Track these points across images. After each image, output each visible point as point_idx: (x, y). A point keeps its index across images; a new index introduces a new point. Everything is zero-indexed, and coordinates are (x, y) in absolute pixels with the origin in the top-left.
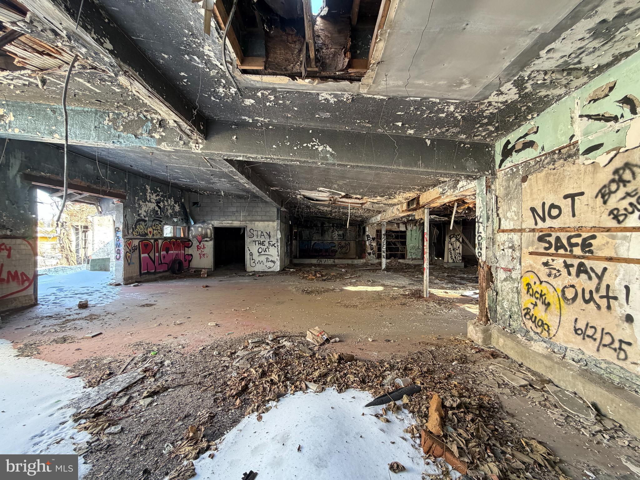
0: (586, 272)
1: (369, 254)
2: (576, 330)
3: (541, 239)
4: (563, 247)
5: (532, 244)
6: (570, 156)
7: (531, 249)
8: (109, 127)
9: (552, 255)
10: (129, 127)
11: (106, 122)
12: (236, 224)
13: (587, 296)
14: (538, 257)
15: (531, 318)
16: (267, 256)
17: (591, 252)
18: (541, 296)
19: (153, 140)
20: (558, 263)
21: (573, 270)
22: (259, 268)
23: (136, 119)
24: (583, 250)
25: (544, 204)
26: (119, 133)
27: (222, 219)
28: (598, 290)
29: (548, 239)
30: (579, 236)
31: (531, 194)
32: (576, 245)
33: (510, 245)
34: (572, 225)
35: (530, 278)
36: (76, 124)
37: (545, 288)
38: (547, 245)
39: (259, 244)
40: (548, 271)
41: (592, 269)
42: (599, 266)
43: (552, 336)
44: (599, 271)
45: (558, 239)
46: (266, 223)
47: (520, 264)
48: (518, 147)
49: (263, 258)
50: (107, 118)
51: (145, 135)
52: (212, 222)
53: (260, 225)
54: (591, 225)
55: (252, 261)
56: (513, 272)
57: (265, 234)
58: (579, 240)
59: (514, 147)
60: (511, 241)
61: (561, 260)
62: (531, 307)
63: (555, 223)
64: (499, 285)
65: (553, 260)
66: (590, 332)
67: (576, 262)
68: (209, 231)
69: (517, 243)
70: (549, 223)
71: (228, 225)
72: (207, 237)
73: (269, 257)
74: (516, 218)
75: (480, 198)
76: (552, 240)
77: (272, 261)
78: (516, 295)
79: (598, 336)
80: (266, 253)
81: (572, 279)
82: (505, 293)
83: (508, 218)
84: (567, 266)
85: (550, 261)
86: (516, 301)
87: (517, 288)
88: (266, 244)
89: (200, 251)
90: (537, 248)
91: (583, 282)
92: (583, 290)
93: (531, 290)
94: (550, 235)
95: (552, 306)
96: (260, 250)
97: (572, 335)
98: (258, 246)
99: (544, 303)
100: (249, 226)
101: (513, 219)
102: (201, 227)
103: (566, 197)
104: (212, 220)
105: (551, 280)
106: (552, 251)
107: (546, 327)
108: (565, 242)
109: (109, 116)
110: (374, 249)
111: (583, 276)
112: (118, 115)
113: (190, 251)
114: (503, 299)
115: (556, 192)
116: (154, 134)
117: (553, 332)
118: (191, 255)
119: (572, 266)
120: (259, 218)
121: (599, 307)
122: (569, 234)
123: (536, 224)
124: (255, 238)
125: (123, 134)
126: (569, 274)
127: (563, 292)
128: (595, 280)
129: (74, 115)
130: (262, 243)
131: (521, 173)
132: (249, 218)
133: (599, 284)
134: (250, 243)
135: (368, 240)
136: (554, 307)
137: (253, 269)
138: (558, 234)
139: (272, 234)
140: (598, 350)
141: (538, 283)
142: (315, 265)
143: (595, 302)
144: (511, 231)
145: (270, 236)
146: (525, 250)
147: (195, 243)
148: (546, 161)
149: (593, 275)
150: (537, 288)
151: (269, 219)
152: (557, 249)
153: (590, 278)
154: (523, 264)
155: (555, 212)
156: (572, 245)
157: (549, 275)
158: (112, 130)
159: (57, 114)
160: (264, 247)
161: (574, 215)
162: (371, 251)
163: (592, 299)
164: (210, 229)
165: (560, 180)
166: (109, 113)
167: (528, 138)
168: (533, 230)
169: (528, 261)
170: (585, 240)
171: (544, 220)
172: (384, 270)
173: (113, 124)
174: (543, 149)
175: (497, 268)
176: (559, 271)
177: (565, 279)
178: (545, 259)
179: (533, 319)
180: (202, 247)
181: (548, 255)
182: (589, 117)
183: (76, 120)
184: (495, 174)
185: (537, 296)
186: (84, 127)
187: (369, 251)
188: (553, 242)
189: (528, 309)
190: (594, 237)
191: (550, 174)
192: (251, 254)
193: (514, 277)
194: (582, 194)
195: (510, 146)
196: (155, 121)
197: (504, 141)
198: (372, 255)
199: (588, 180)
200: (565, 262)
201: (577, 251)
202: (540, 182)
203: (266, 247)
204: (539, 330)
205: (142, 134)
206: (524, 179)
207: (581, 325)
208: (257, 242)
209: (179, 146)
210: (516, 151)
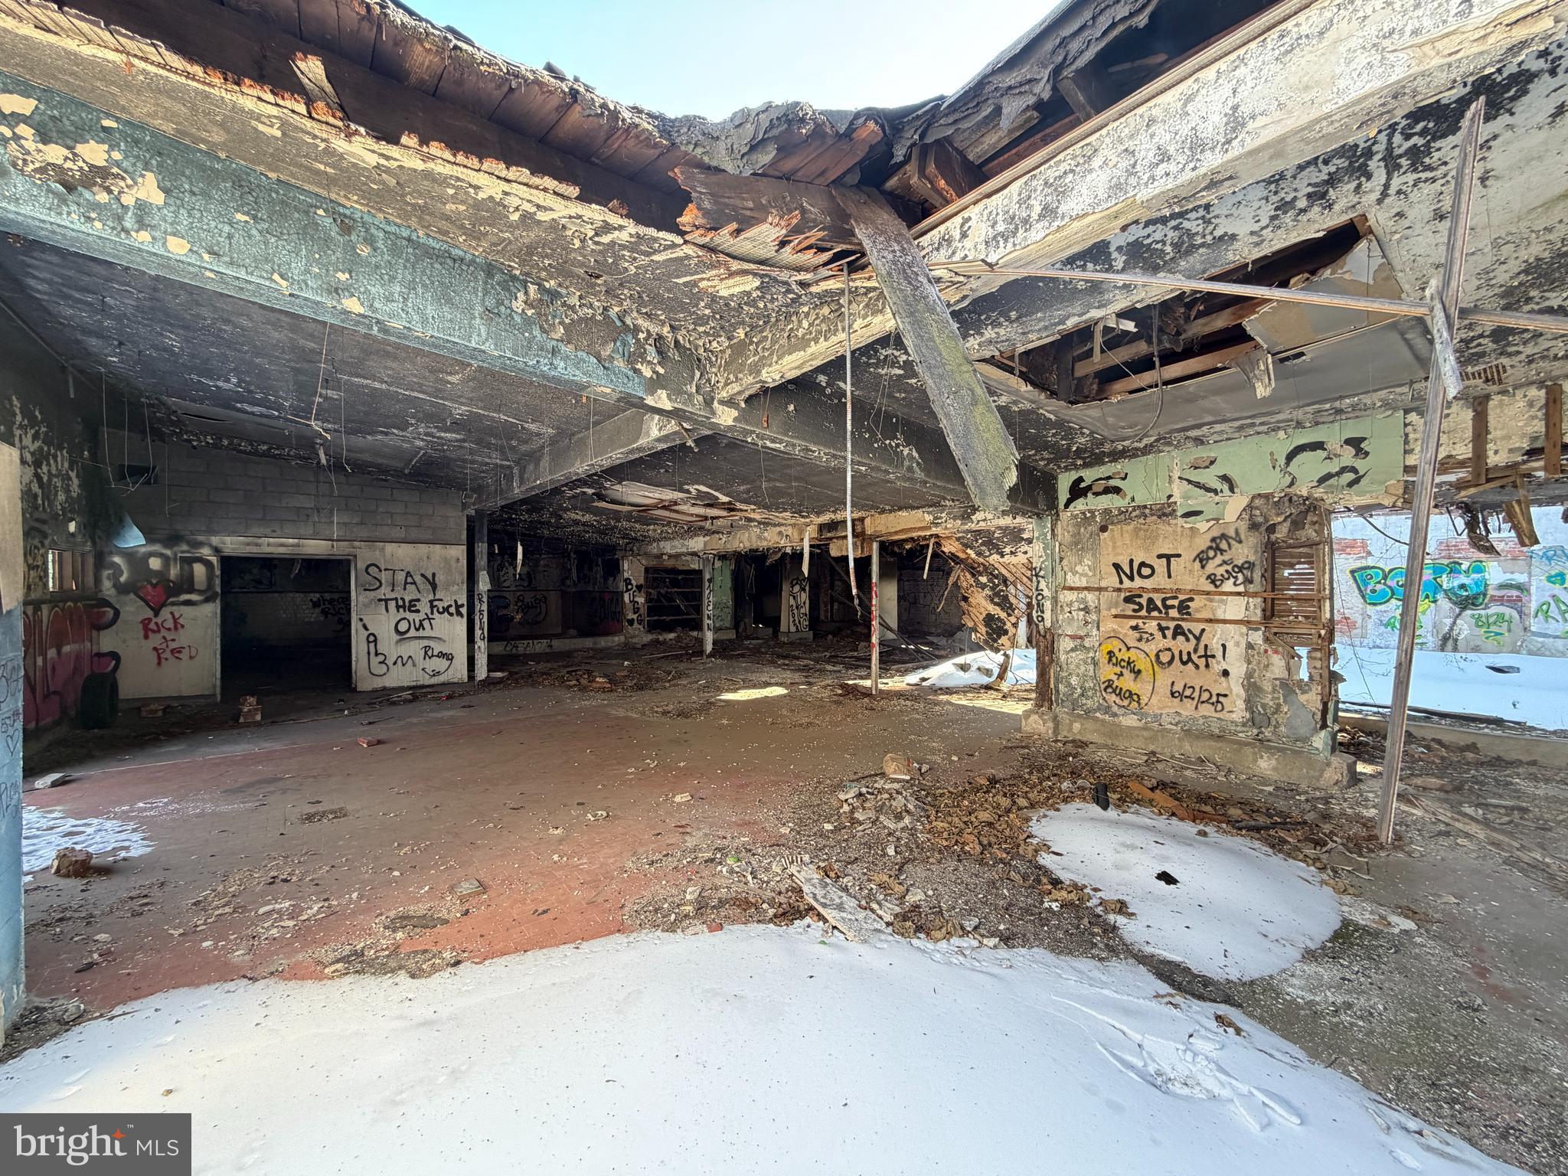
0: (1183, 634)
1: (631, 622)
2: (1172, 694)
3: (1127, 600)
4: (1156, 608)
5: (1116, 605)
6: (1164, 515)
7: (1114, 611)
8: (528, 322)
9: (1145, 618)
10: (580, 331)
11: (518, 305)
12: (315, 547)
13: (1185, 658)
14: (1125, 620)
15: (1114, 691)
16: (426, 643)
17: (1189, 614)
18: (1129, 663)
19: (637, 380)
20: (1152, 626)
21: (1169, 633)
22: (398, 677)
23: (599, 318)
24: (1179, 612)
25: (1131, 561)
26: (554, 343)
27: (255, 530)
28: (1196, 650)
29: (1137, 600)
30: (1175, 598)
31: (1114, 548)
32: (1173, 607)
33: (1082, 606)
34: (1168, 587)
35: (1114, 645)
36: (424, 286)
37: (1133, 654)
38: (1137, 607)
39: (398, 607)
40: (1138, 635)
41: (1189, 630)
42: (1196, 628)
43: (1143, 705)
44: (1197, 633)
45: (1150, 601)
46: (423, 549)
47: (1098, 629)
48: (1096, 488)
49: (414, 649)
50: (521, 296)
51: (620, 363)
52: (215, 540)
53: (401, 555)
54: (1189, 587)
55: (375, 660)
56: (1087, 640)
57: (418, 579)
58: (1175, 603)
59: (1089, 488)
60: (1084, 601)
61: (1154, 623)
62: (1114, 678)
63: (1148, 584)
64: (1063, 658)
65: (1144, 623)
66: (1188, 692)
67: (1172, 625)
68: (199, 570)
69: (1092, 605)
70: (1138, 582)
71: (282, 550)
72: (191, 590)
73: (432, 644)
74: (1091, 574)
75: (1042, 545)
76: (1144, 601)
77: (442, 655)
78: (1091, 667)
79: (1196, 695)
80: (421, 633)
81: (1169, 642)
82: (1072, 667)
83: (1077, 572)
84: (1162, 629)
85: (1141, 625)
86: (1091, 673)
87: (1093, 658)
88: (424, 607)
89: (155, 640)
90: (1123, 610)
91: (1181, 645)
92: (1181, 652)
93: (1114, 660)
94: (1140, 596)
95: (1144, 673)
96: (403, 627)
97: (1169, 701)
98: (394, 615)
99: (1132, 671)
100: (365, 555)
101: (1086, 575)
102: (161, 555)
103: (1160, 556)
104: (212, 532)
105: (1142, 645)
106: (1144, 613)
107: (1135, 697)
108: (1159, 604)
109: (526, 293)
110: (642, 611)
111: (1181, 638)
112: (554, 295)
113: (107, 642)
114: (1070, 674)
115: (1147, 550)
116: (639, 366)
117: (1144, 700)
118: (115, 656)
119: (1168, 628)
120: (400, 533)
121: (1197, 667)
122: (1164, 596)
123: (1121, 582)
124: (385, 591)
125: (567, 349)
126: (1164, 637)
127: (1157, 656)
128: (1193, 641)
129: (418, 259)
130: (411, 606)
131: (1098, 519)
132: (364, 533)
133: (1197, 645)
134: (366, 606)
135: (628, 590)
136: (1146, 675)
137: (378, 683)
138: (1151, 595)
139: (440, 579)
140: (1196, 708)
141: (1124, 649)
142: (538, 657)
143: (1193, 662)
144: (1086, 588)
145: (434, 587)
146: (1104, 613)
147: (133, 610)
148: (1134, 514)
149: (1190, 636)
150: (1124, 655)
151: (428, 536)
152: (1149, 611)
153: (1188, 640)
154: (1101, 629)
155: (1146, 571)
156: (1167, 607)
157: (1140, 640)
158: (537, 332)
159: (353, 237)
160: (417, 617)
161: (1169, 576)
162: (635, 617)
163: (1190, 659)
164: (208, 564)
165: (1153, 538)
166: (526, 282)
167: (1112, 483)
168: (1119, 590)
169: (1109, 625)
170: (1182, 602)
171: (1131, 578)
172: (711, 655)
173: (539, 314)
174: (1133, 499)
175: (1060, 635)
176: (1151, 635)
177: (1161, 642)
178: (1133, 622)
179: (1119, 692)
180: (170, 624)
181: (1140, 617)
182: (1190, 482)
183: (423, 272)
184: (1058, 515)
185: (1123, 664)
186: (449, 301)
187: (631, 616)
188: (1145, 604)
189: (1109, 681)
190: (1191, 599)
191: (1140, 529)
192: (373, 639)
193: (1087, 645)
194: (1179, 556)
195: (1083, 485)
196: (641, 336)
197: (1074, 475)
198: (636, 625)
199: (1186, 543)
200: (1159, 625)
201: (1174, 613)
202: (1126, 535)
203: (422, 616)
204: (1126, 703)
205: (611, 358)
206: (1104, 529)
207: (1178, 687)
208: (392, 605)
209: (694, 405)
210: (1094, 494)
